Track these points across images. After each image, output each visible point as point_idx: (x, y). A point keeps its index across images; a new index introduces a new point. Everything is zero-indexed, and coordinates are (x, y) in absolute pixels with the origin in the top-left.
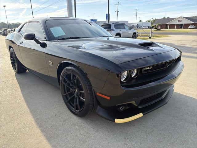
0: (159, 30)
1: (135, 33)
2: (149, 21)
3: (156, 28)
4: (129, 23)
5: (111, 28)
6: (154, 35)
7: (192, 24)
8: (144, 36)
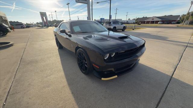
0: (140, 24)
1: (124, 27)
2: (134, 19)
3: (138, 23)
4: (122, 20)
5: (110, 24)
6: (136, 27)
7: (161, 21)
8: (130, 28)
